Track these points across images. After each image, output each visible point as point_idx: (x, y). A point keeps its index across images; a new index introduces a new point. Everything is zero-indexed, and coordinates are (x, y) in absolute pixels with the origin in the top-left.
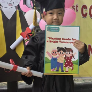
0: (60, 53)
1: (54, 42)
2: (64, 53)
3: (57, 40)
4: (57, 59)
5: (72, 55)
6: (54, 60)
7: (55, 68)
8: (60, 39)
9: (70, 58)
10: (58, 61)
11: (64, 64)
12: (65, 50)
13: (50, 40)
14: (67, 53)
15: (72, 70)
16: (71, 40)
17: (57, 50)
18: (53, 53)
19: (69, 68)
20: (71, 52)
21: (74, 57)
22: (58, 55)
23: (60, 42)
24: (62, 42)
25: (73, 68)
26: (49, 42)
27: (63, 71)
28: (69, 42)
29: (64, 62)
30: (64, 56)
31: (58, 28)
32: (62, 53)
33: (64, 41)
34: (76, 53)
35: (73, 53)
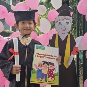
0: (45, 66)
1: (41, 57)
2: (48, 66)
3: (43, 56)
4: (42, 70)
5: (54, 68)
6: (40, 71)
7: (40, 78)
8: (45, 55)
9: (52, 70)
10: (43, 72)
11: (47, 75)
12: (48, 64)
13: (38, 55)
14: (50, 66)
15: (54, 80)
16: (53, 56)
17: (42, 63)
18: (39, 65)
19: (51, 79)
20: (53, 66)
21: (55, 70)
22: (43, 67)
23: (45, 57)
24: (47, 58)
25: (54, 79)
26: (37, 56)
27: (46, 81)
28: (52, 58)
29: (48, 73)
30: (48, 68)
31: (44, 47)
32: (46, 66)
33: (48, 57)
34: (56, 67)
35: (55, 67)
